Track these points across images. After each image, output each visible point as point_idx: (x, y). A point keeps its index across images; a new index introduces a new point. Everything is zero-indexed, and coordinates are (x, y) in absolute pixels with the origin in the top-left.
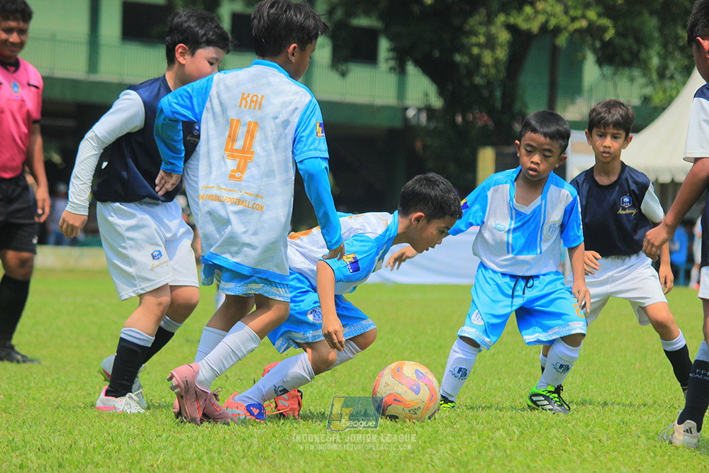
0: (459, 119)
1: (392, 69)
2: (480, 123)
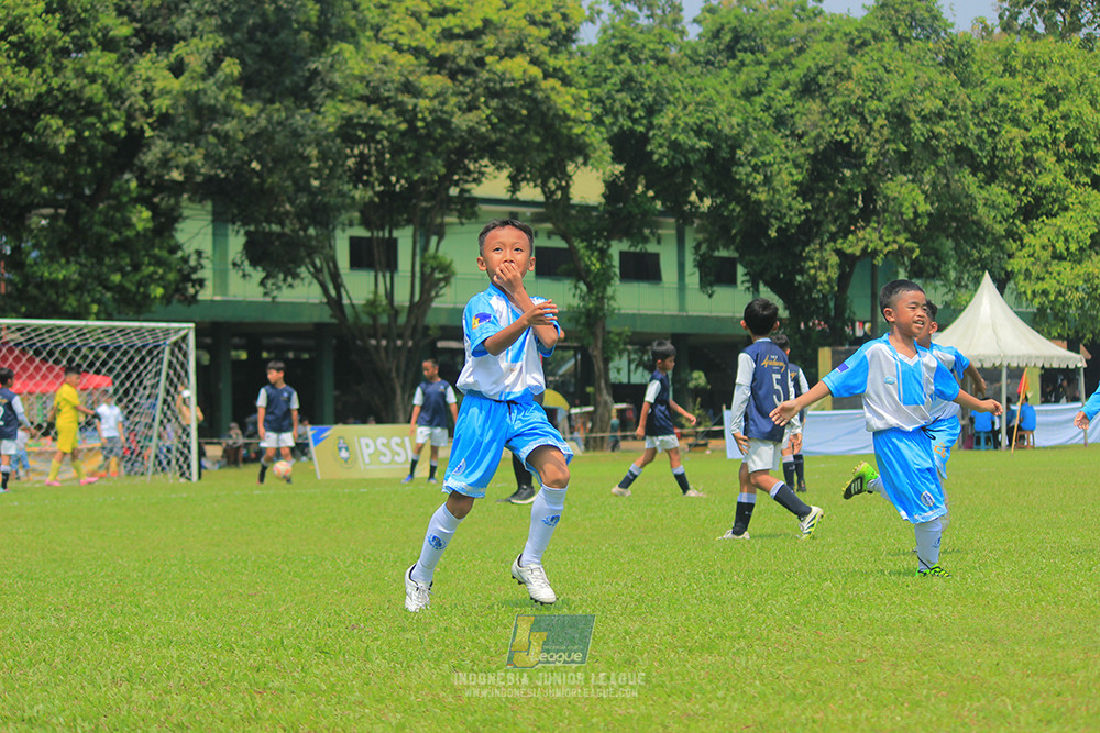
0: (802, 326)
1: (748, 288)
2: (818, 328)
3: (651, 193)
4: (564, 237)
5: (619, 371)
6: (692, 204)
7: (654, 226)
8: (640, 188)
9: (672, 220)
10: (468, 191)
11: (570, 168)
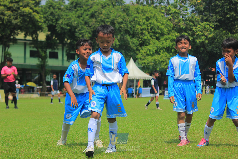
3: (56, 39)
4: (37, 48)
5: (48, 78)
6: (66, 41)
7: (57, 46)
8: (54, 38)
9: (61, 45)
10: (15, 37)
11: (38, 32)
